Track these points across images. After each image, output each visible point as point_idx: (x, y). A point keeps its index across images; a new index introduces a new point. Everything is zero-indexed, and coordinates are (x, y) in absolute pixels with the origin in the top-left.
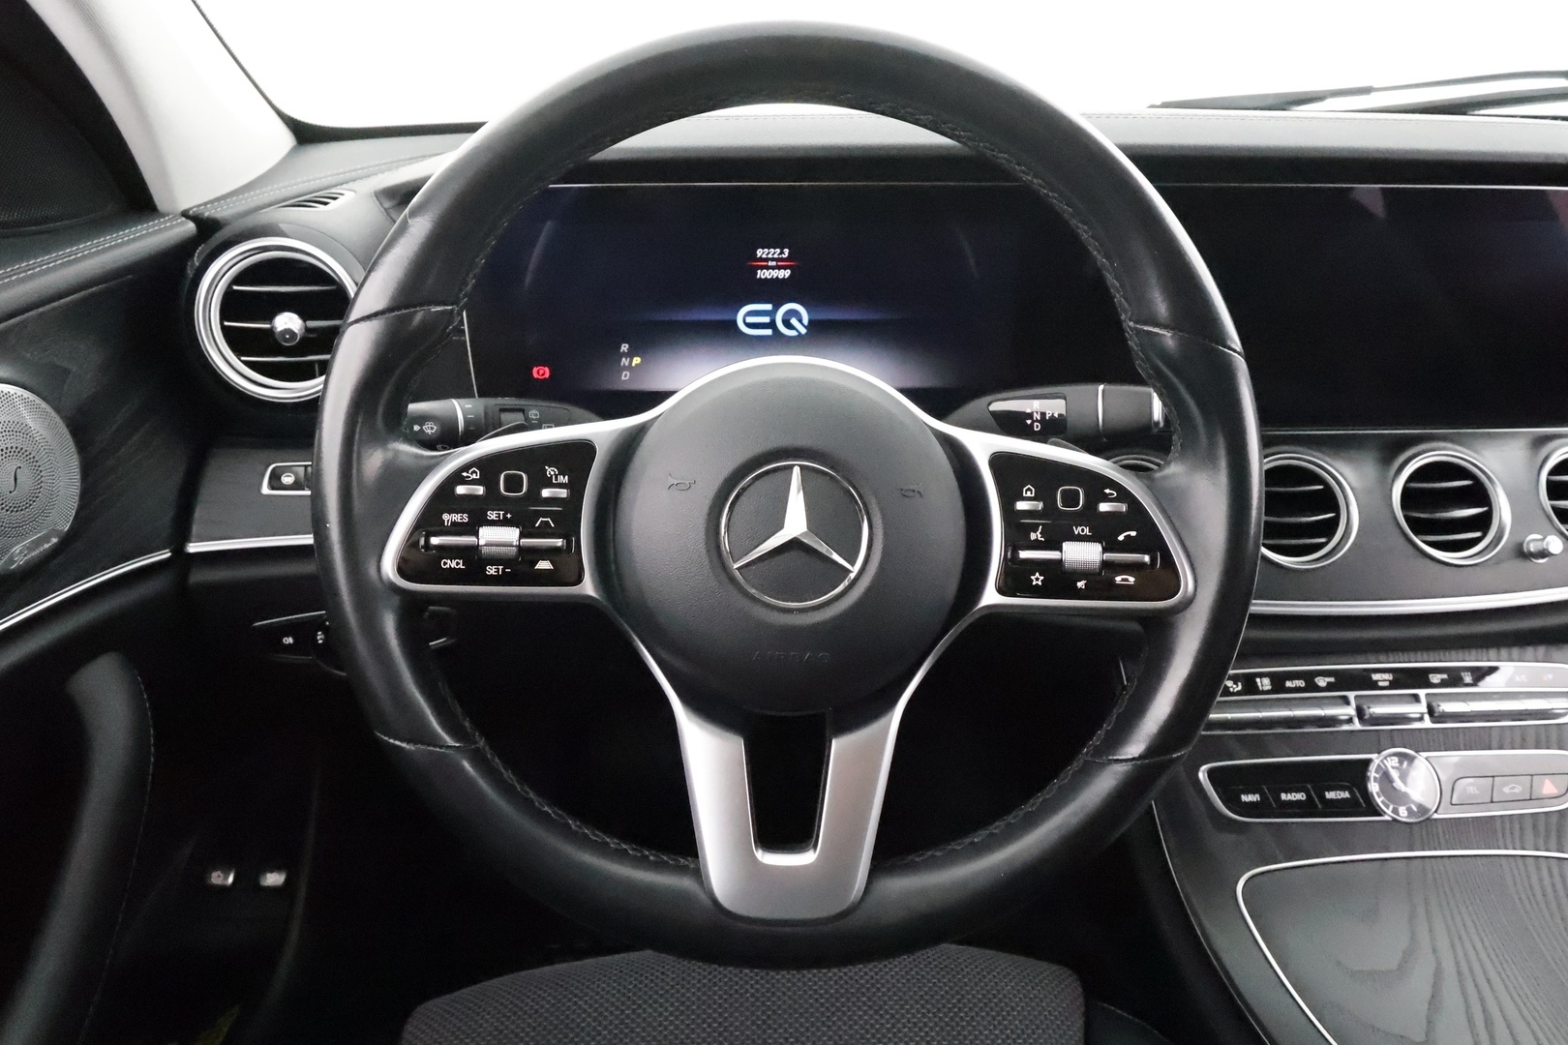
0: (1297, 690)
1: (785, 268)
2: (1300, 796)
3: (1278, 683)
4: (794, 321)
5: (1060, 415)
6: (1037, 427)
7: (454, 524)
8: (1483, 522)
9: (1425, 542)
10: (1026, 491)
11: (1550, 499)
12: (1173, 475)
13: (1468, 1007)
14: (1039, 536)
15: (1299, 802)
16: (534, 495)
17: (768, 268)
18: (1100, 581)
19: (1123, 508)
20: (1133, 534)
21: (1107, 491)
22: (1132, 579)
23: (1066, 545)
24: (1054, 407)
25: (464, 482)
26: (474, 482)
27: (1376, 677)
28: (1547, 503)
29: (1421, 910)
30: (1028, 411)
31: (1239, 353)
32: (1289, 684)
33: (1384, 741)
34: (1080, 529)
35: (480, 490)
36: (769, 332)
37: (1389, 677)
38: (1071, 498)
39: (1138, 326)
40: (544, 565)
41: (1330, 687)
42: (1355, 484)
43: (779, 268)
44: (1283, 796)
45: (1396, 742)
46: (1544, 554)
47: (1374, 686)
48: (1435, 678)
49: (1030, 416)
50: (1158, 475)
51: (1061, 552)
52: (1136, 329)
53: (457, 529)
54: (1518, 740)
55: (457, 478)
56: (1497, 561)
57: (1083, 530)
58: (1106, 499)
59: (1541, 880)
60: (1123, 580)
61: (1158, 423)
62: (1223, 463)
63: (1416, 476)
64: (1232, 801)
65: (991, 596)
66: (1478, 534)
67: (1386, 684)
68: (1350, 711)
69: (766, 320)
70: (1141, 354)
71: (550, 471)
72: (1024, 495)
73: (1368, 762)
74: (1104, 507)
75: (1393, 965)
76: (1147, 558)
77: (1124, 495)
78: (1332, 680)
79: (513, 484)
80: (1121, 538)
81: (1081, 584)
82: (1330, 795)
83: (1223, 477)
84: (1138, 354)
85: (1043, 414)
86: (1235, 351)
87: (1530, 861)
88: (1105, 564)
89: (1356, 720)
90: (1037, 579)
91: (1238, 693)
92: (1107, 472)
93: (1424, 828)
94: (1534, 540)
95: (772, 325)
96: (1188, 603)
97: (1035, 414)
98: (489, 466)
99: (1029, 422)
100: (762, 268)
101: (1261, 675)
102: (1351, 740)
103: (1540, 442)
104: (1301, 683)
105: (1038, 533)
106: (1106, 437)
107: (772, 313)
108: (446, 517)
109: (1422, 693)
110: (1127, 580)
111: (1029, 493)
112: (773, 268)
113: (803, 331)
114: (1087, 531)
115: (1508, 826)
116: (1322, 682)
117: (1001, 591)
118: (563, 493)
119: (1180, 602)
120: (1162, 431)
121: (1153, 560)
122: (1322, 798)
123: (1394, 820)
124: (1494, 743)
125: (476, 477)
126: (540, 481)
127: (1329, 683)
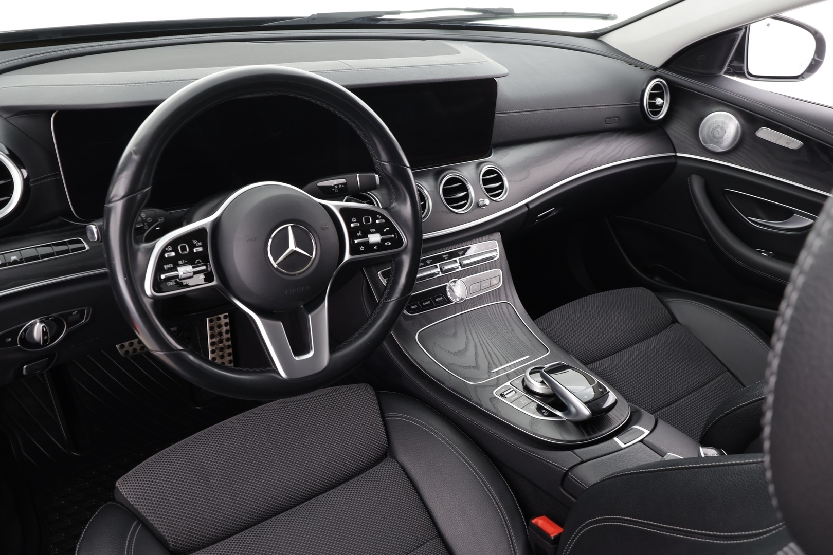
0: (422, 266)
2: (428, 302)
6: (337, 191)
7: (169, 268)
8: (466, 197)
9: (451, 207)
11: (484, 185)
13: (484, 353)
15: (429, 304)
16: (191, 252)
18: (381, 246)
19: (384, 221)
20: (388, 229)
21: (378, 216)
22: (390, 243)
23: (369, 236)
25: (167, 251)
26: (171, 251)
27: (444, 256)
28: (483, 187)
29: (468, 329)
30: (333, 185)
33: (449, 277)
34: (372, 230)
35: (173, 254)
37: (447, 256)
42: (429, 190)
44: (424, 304)
45: (453, 277)
46: (485, 205)
47: (444, 260)
48: (460, 253)
49: (333, 187)
50: (390, 207)
51: (368, 238)
52: (379, 163)
53: (170, 270)
54: (485, 269)
55: (164, 251)
56: (473, 209)
58: (378, 219)
59: (496, 311)
60: (387, 244)
63: (446, 184)
65: (347, 257)
66: (466, 201)
67: (447, 258)
68: (438, 270)
71: (195, 242)
72: (353, 221)
73: (446, 286)
74: (377, 222)
75: (464, 348)
76: (393, 236)
77: (383, 217)
78: (431, 260)
79: (183, 249)
80: (385, 231)
81: (375, 247)
82: (437, 300)
85: (338, 186)
86: (408, 167)
87: (493, 306)
88: (381, 240)
89: (440, 273)
90: (362, 248)
93: (464, 304)
94: (481, 201)
96: (406, 248)
97: (335, 186)
98: (174, 244)
99: (333, 189)
102: (440, 280)
103: (479, 165)
104: (423, 264)
105: (359, 233)
106: (361, 192)
108: (165, 266)
109: (457, 259)
114: (374, 230)
115: (486, 296)
116: (428, 262)
117: (351, 254)
118: (200, 249)
119: (404, 248)
121: (395, 236)
122: (435, 301)
123: (456, 303)
124: (479, 271)
125: (170, 249)
126: (192, 246)
127: (431, 262)
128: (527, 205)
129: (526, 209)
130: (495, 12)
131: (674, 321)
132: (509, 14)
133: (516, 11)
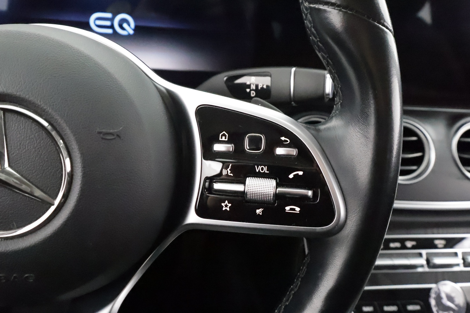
0: (396, 248)
2: (394, 308)
4: (125, 25)
5: (267, 86)
6: (253, 94)
9: (467, 171)
10: (222, 136)
12: (334, 128)
14: (229, 172)
15: (394, 311)
18: (273, 210)
19: (294, 152)
20: (301, 173)
21: (283, 138)
22: (298, 209)
23: (249, 181)
24: (263, 82)
27: (436, 242)
30: (248, 83)
31: (390, 30)
32: (392, 245)
33: (439, 277)
34: (260, 167)
36: (110, 31)
37: (443, 242)
38: (255, 143)
39: (312, 6)
42: (435, 140)
44: (385, 308)
45: (446, 279)
47: (436, 247)
49: (249, 86)
50: (322, 127)
51: (245, 185)
52: (311, 8)
57: (262, 169)
58: (282, 145)
60: (291, 209)
61: (329, 94)
62: (372, 120)
63: (465, 135)
67: (442, 246)
68: (422, 261)
69: (108, 23)
70: (313, 29)
72: (220, 139)
73: (429, 290)
74: (280, 151)
76: (310, 193)
77: (295, 142)
78: (414, 243)
80: (291, 176)
81: (259, 211)
82: (410, 308)
83: (371, 131)
84: (311, 30)
85: (257, 86)
86: (387, 28)
88: (277, 196)
89: (426, 266)
90: (226, 206)
92: (286, 125)
95: (112, 27)
96: (341, 227)
97: (252, 85)
99: (248, 90)
102: (423, 277)
104: (398, 245)
105: (228, 170)
106: (295, 102)
107: (112, 20)
110: (294, 210)
111: (224, 137)
113: (132, 32)
114: (265, 169)
116: (409, 244)
117: (200, 212)
119: (334, 227)
120: (330, 99)
121: (315, 194)
122: (406, 309)
127: (412, 245)
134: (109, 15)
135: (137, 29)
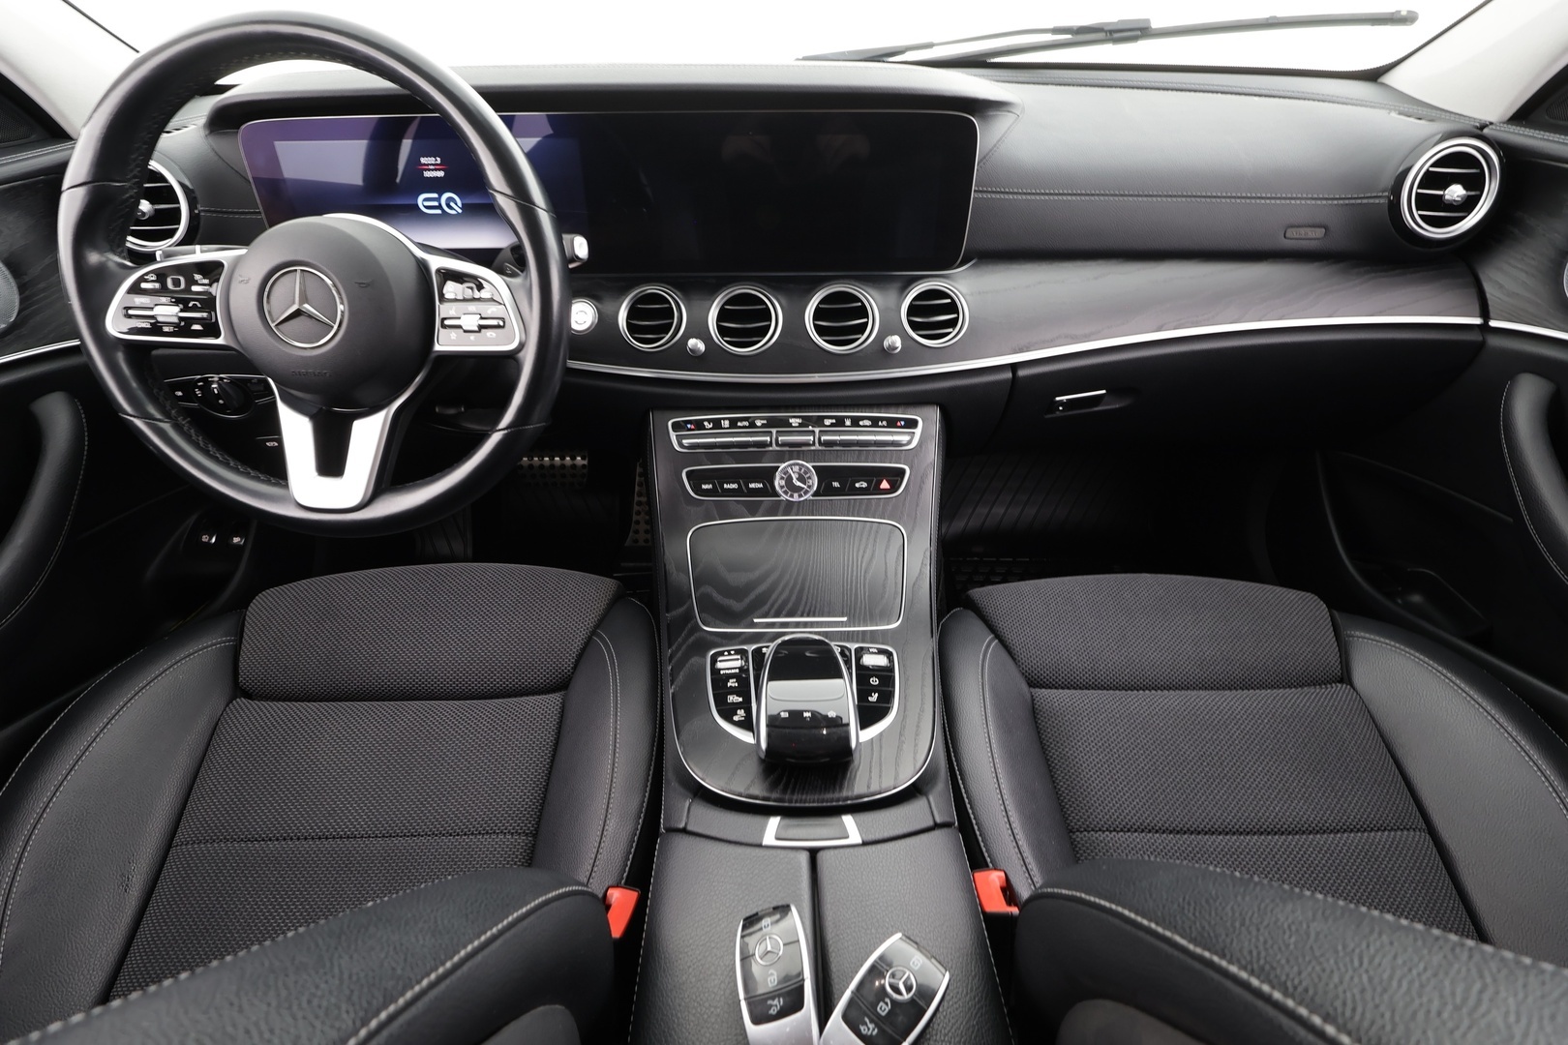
0: (744, 427)
1: (439, 170)
2: (735, 486)
3: (733, 423)
4: (452, 204)
8: (860, 329)
9: (826, 341)
11: (909, 316)
15: (733, 489)
16: (188, 290)
17: (429, 170)
25: (146, 281)
27: (792, 421)
28: (905, 318)
32: (739, 424)
33: (787, 456)
36: (439, 212)
37: (799, 421)
40: (197, 327)
41: (763, 426)
43: (436, 170)
44: (725, 486)
45: (796, 457)
46: (894, 348)
47: (790, 425)
48: (827, 422)
53: (143, 307)
55: (142, 279)
63: (824, 300)
64: (697, 490)
66: (856, 336)
67: (797, 424)
69: (436, 204)
71: (197, 277)
73: (777, 468)
78: (765, 422)
79: (176, 283)
82: (752, 486)
89: (774, 444)
91: (710, 429)
95: (440, 207)
96: (522, 346)
98: (162, 274)
100: (426, 170)
101: (724, 419)
102: (769, 455)
104: (746, 424)
107: (438, 199)
109: (817, 430)
112: (432, 170)
113: (460, 211)
116: (758, 423)
118: (205, 289)
119: (518, 346)
122: (747, 487)
123: (785, 500)
125: (153, 279)
126: (192, 282)
127: (763, 424)
128: (1014, 367)
129: (1009, 375)
130: (1106, 28)
131: (1345, 677)
132: (1138, 31)
133: (1155, 25)
134: (435, 195)
135: (464, 207)
